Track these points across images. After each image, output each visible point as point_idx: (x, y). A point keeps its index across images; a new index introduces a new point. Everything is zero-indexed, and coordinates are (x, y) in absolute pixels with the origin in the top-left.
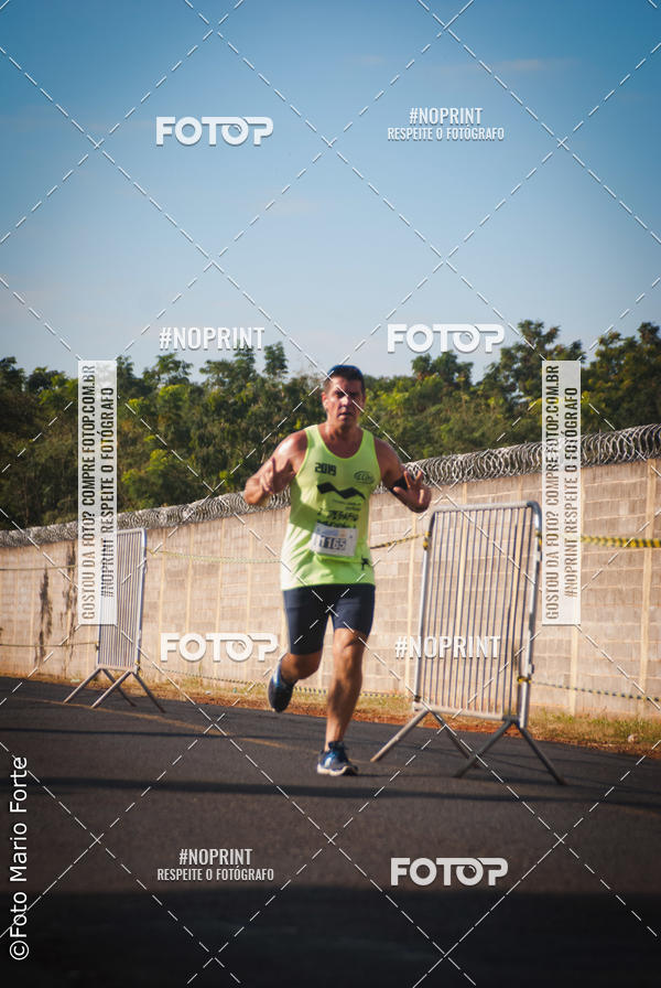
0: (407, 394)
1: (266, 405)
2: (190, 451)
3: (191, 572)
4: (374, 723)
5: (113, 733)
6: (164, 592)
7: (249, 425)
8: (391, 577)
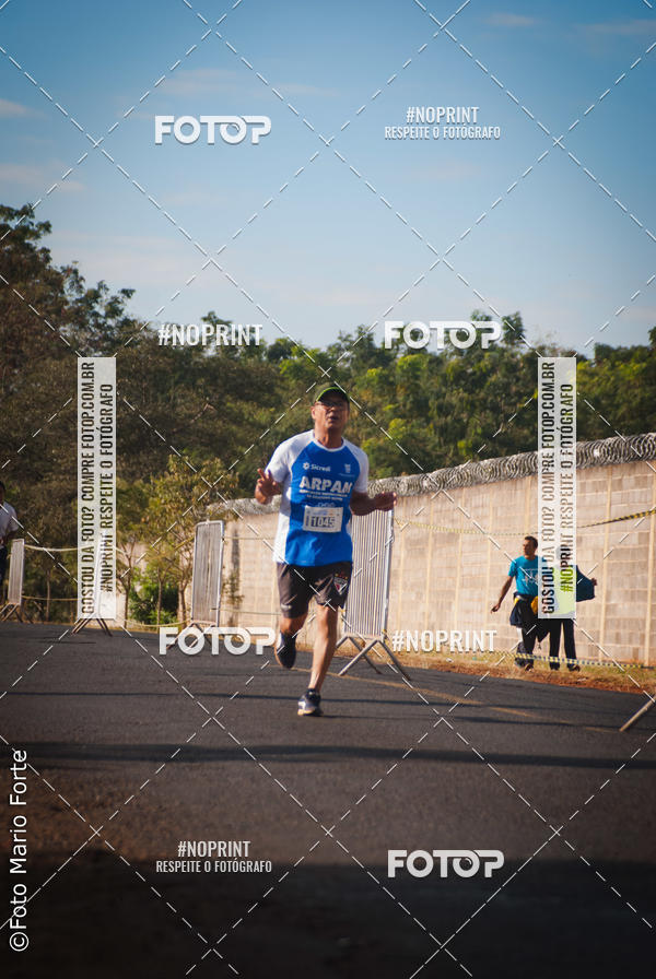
2: (428, 420)
3: (431, 540)
4: (618, 692)
5: (363, 701)
6: (405, 561)
7: (488, 395)
8: (631, 547)
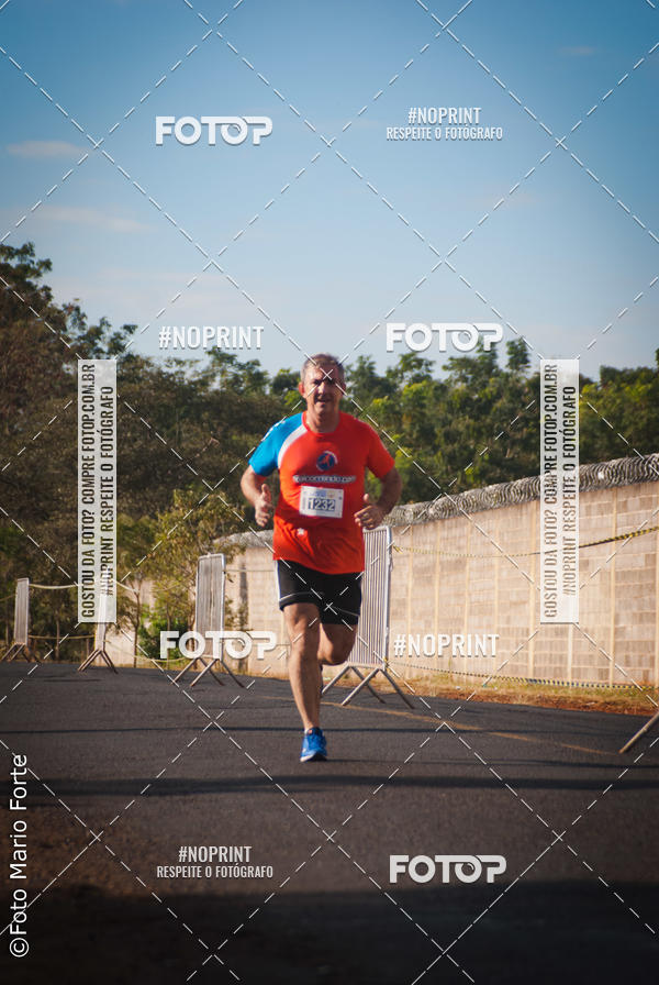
0: (650, 386)
1: (510, 401)
2: (436, 448)
3: (438, 568)
4: (624, 714)
5: (363, 730)
6: (413, 590)
7: (493, 420)
8: (638, 569)
